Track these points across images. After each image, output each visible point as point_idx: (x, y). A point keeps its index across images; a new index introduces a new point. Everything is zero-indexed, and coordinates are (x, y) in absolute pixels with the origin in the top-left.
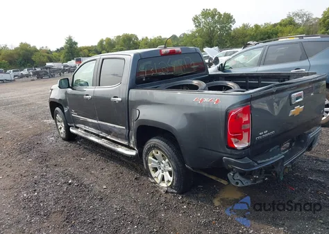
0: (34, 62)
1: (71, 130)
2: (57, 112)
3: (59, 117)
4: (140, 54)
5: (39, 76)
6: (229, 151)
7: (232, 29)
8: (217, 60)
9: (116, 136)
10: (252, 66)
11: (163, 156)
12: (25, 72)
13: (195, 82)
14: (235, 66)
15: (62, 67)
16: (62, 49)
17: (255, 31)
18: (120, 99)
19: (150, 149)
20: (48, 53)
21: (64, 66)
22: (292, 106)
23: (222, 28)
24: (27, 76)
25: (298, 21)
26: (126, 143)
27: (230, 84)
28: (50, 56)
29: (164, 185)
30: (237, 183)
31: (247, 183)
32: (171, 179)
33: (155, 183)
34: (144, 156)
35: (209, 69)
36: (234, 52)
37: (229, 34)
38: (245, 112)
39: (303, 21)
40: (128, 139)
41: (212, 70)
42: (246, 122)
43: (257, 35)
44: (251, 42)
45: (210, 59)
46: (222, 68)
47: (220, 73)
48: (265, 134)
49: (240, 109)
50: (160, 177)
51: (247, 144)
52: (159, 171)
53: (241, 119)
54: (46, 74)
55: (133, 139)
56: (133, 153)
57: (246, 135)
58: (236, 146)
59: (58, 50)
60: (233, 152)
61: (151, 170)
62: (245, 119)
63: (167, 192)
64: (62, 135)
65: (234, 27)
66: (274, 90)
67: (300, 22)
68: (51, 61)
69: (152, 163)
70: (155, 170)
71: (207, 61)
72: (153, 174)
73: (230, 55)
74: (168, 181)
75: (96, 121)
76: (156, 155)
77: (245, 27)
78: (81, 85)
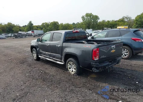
0: (13, 31)
1: (39, 56)
2: (34, 50)
3: (34, 52)
4: (67, 32)
5: (16, 37)
6: (93, 61)
7: (98, 22)
8: (91, 35)
9: (57, 58)
10: (103, 37)
11: (73, 64)
12: (10, 35)
13: (84, 42)
14: (97, 37)
15: (26, 34)
16: (25, 26)
17: (108, 24)
18: (59, 46)
19: (69, 62)
20: (19, 27)
21: (27, 33)
22: (112, 50)
23: (94, 21)
24: (11, 37)
25: (126, 20)
26: (60, 60)
27: (95, 43)
28: (20, 29)
29: (73, 73)
30: (95, 71)
31: (98, 71)
32: (75, 71)
33: (70, 72)
34: (66, 64)
35: (88, 38)
36: (98, 32)
37: (97, 24)
38: (97, 50)
39: (128, 20)
40: (61, 59)
41: (89, 38)
42: (98, 53)
43: (108, 25)
44: (105, 28)
45: (89, 34)
46: (93, 38)
47: (92, 39)
48: (103, 57)
49: (96, 49)
50: (71, 71)
51: (98, 59)
52: (71, 69)
53: (96, 52)
54: (19, 36)
55: (63, 59)
56: (63, 63)
57: (97, 57)
58: (95, 59)
59: (23, 26)
60: (94, 61)
61: (68, 68)
62: (98, 52)
63: (73, 75)
64: (35, 59)
65: (99, 21)
66: (106, 44)
67: (127, 21)
68: (20, 31)
69: (69, 66)
70: (70, 68)
71: (87, 35)
72: (69, 70)
73: (97, 33)
74: (74, 72)
75: (50, 53)
76: (71, 63)
77: (104, 21)
78: (44, 41)
